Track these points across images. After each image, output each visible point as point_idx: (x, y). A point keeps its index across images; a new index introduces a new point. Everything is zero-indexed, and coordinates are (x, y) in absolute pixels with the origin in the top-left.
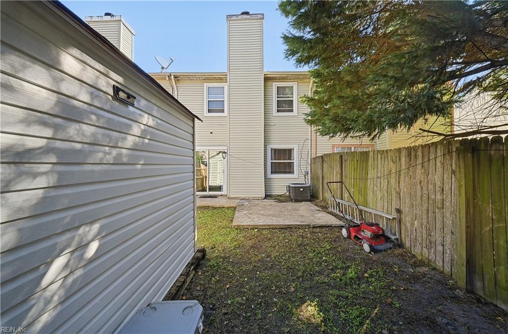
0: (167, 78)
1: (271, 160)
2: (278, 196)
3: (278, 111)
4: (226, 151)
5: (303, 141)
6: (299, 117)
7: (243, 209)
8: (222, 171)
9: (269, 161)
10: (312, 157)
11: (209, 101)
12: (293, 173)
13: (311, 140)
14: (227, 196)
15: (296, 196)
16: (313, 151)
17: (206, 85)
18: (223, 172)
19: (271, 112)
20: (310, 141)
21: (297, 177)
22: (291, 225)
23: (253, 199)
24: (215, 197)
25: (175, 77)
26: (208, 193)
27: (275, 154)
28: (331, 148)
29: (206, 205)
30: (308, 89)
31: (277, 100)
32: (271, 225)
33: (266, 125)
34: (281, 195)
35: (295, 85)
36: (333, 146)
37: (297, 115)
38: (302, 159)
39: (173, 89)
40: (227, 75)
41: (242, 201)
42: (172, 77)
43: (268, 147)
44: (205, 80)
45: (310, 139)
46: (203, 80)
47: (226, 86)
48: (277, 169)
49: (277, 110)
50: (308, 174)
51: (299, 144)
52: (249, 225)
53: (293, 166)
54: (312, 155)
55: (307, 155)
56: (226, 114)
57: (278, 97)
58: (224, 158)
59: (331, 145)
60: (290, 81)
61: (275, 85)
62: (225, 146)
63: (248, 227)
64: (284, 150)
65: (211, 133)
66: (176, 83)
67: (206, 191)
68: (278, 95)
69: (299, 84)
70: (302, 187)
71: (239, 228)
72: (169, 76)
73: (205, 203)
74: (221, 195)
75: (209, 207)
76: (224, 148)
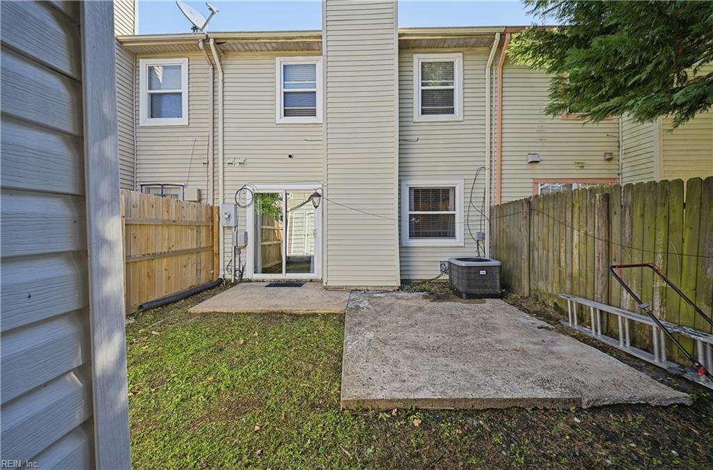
0: (201, 45)
1: (410, 211)
2: (424, 282)
3: (423, 112)
4: (319, 192)
5: (475, 172)
6: (465, 123)
7: (360, 323)
8: (312, 232)
9: (407, 212)
10: (492, 205)
11: (285, 93)
12: (453, 235)
13: (491, 170)
14: (321, 281)
15: (469, 286)
16: (495, 193)
17: (281, 61)
18: (315, 234)
19: (410, 115)
20: (487, 172)
21: (463, 245)
22: (522, 400)
23: (377, 291)
24: (298, 284)
25: (218, 43)
26: (284, 276)
27: (416, 199)
28: (531, 185)
29: (275, 309)
30: (483, 67)
31: (422, 90)
32: (459, 400)
33: (403, 141)
34: (429, 281)
35: (457, 59)
36: (536, 182)
37: (461, 119)
38: (472, 209)
39: (214, 69)
40: (321, 37)
41: (353, 296)
42: (211, 42)
43: (404, 184)
44: (277, 50)
45: (487, 166)
46: (275, 50)
47: (319, 62)
48: (421, 228)
49: (422, 109)
50: (484, 238)
51: (466, 177)
52: (392, 401)
53: (454, 223)
54: (493, 200)
55: (482, 200)
56: (319, 118)
57: (423, 85)
58: (316, 207)
59: (532, 181)
60: (449, 50)
61: (418, 59)
62: (318, 182)
63: (390, 406)
64: (435, 191)
65: (290, 156)
66: (220, 57)
67: (281, 272)
68: (422, 79)
69: (467, 57)
70: (483, 268)
71: (362, 410)
72: (204, 41)
73: (274, 302)
74: (311, 281)
75: (282, 313)
76: (317, 187)
